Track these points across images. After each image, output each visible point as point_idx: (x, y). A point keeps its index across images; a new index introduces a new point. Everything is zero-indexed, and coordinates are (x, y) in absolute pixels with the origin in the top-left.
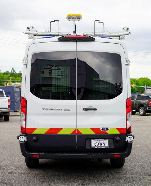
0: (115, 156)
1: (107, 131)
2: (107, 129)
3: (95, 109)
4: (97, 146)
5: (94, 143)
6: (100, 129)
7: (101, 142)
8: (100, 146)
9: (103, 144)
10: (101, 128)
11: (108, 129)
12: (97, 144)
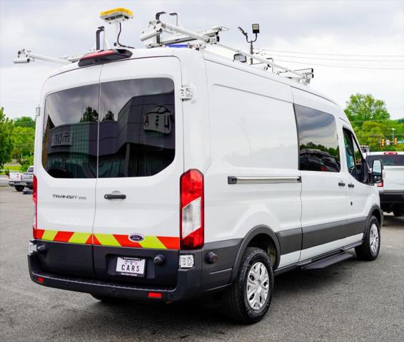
0: (150, 294)
1: (140, 242)
2: (139, 236)
3: (123, 197)
4: (125, 271)
5: (122, 266)
6: (127, 236)
7: (134, 264)
8: (131, 271)
9: (136, 269)
10: (130, 234)
11: (141, 238)
12: (126, 268)
